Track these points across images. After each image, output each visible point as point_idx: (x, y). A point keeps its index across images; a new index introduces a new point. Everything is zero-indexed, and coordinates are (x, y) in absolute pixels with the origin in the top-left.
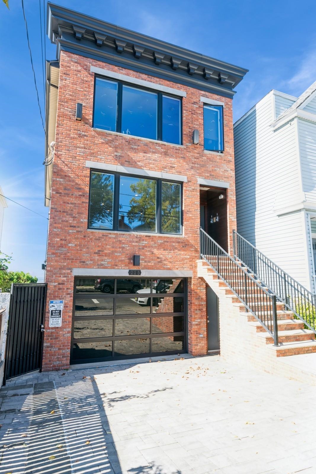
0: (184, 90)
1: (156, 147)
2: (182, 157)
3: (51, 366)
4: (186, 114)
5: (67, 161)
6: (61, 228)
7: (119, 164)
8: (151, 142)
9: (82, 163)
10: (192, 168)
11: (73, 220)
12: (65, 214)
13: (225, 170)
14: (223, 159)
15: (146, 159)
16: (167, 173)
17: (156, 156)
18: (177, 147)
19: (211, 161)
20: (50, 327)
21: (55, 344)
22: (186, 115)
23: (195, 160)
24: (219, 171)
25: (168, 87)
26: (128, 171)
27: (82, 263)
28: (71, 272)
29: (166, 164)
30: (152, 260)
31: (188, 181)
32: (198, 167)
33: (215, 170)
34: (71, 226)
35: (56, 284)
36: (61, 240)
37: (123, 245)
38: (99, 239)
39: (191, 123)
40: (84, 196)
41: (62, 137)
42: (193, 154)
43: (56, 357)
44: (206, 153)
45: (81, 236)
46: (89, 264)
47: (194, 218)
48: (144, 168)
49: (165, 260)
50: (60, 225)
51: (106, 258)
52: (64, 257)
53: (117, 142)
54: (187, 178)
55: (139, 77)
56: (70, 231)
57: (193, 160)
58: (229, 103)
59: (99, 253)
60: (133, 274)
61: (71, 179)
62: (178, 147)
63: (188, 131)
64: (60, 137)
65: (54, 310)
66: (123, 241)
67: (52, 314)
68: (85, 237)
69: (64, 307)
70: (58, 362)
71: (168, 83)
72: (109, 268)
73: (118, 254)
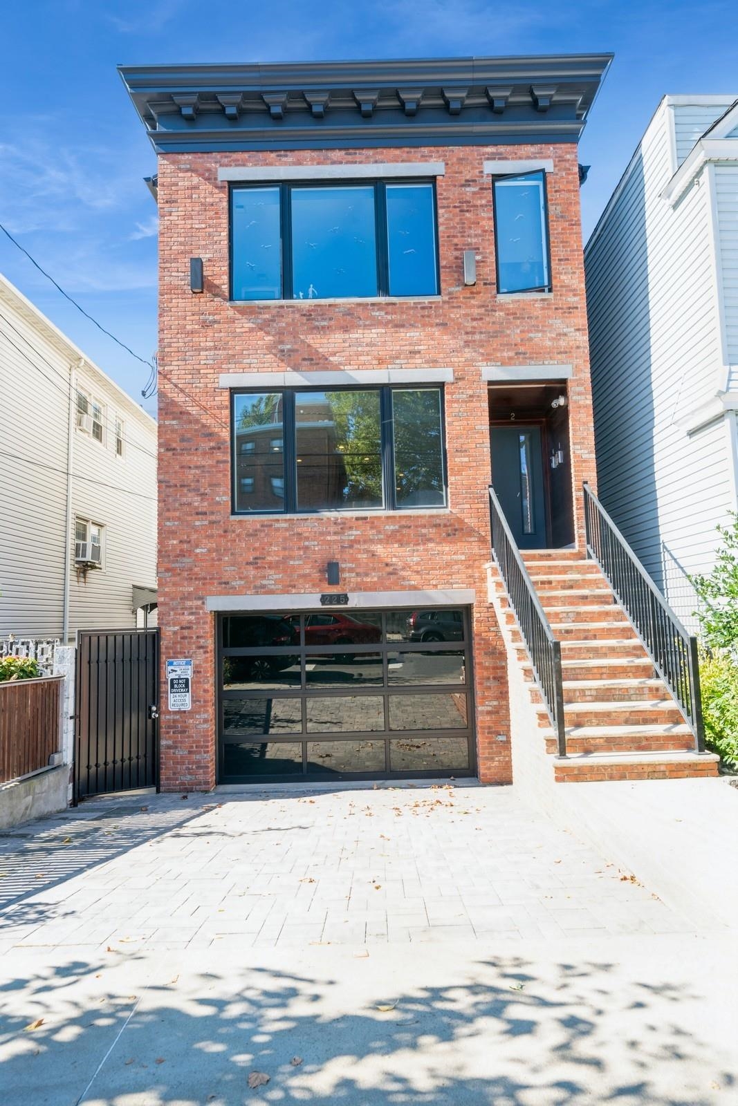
0: (439, 157)
1: (374, 314)
2: (437, 325)
3: (177, 782)
4: (446, 216)
5: (183, 381)
6: (179, 519)
7: (288, 369)
8: (359, 305)
9: (212, 380)
10: (467, 344)
11: (202, 500)
12: (185, 490)
13: (559, 335)
14: (554, 307)
15: (350, 346)
16: (402, 368)
17: (374, 334)
18: (424, 303)
19: (518, 318)
20: (170, 709)
21: (181, 742)
22: (446, 219)
23: (475, 324)
24: (542, 339)
25: (397, 162)
26: (308, 380)
27: (223, 586)
28: (203, 603)
29: (398, 347)
30: (374, 569)
31: (457, 379)
32: (481, 341)
33: (530, 339)
34: (197, 514)
35: (177, 628)
36: (181, 542)
37: (307, 543)
38: (254, 534)
39: (459, 235)
40: (219, 448)
41: (169, 336)
42: (468, 311)
43: (184, 767)
44: (502, 301)
45: (218, 530)
46: (237, 586)
47: (474, 464)
48: (346, 367)
49: (403, 569)
50: (177, 514)
51: (272, 572)
52: (188, 575)
53: (284, 320)
54: (454, 372)
55: (324, 159)
56: (197, 523)
57: (466, 324)
58: (568, 157)
59: (257, 563)
60: (331, 604)
61: (191, 418)
62: (426, 301)
63: (451, 258)
64: (165, 336)
65: (176, 679)
66: (307, 534)
67: (172, 687)
68: (225, 532)
69: (194, 672)
70: (189, 777)
71: (397, 152)
72: (279, 592)
73: (297, 563)
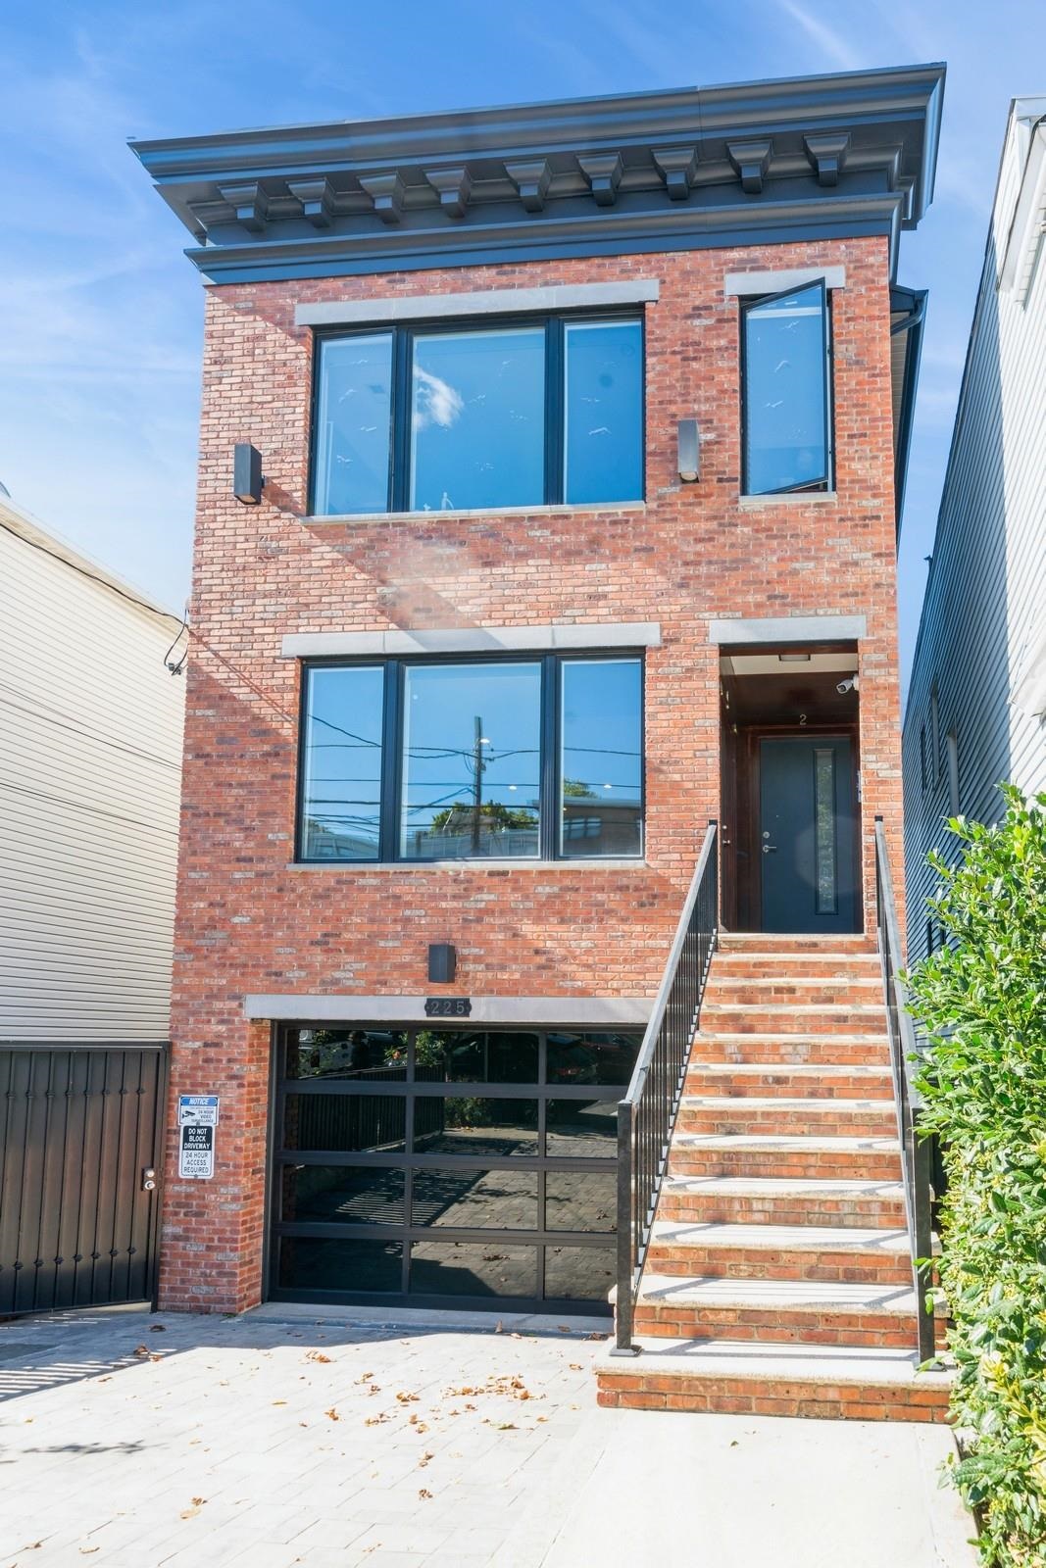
0: (651, 271)
1: (532, 533)
2: (637, 550)
3: (186, 1296)
4: (658, 368)
5: (227, 646)
6: (210, 867)
7: (392, 626)
8: (509, 519)
9: (271, 645)
10: (683, 585)
11: (246, 837)
12: (222, 821)
13: (846, 564)
14: (837, 517)
15: (491, 587)
16: (574, 623)
17: (530, 569)
18: (617, 514)
19: (775, 537)
20: (181, 1176)
21: (195, 1231)
22: (660, 374)
23: (700, 547)
24: (816, 572)
25: (581, 282)
26: (423, 644)
27: (273, 978)
28: (241, 1005)
29: (570, 589)
30: (515, 959)
31: (665, 641)
32: (709, 576)
33: (795, 573)
34: (238, 860)
35: (198, 1044)
36: (211, 904)
37: (408, 913)
38: (324, 896)
39: (679, 399)
40: (277, 754)
41: (209, 575)
42: (691, 527)
43: (198, 1272)
44: (748, 508)
45: (269, 887)
46: (294, 980)
47: (690, 785)
48: (484, 623)
49: (564, 959)
50: (208, 859)
51: (350, 958)
52: (219, 958)
53: (387, 546)
54: (662, 629)
55: (463, 284)
56: (238, 875)
57: (686, 549)
58: (871, 260)
59: (327, 943)
60: (441, 1014)
61: (236, 705)
62: (620, 511)
63: (664, 439)
64: (203, 575)
65: (192, 1127)
66: (408, 898)
67: (186, 1140)
68: (280, 890)
69: (221, 1117)
70: (205, 1288)
71: (582, 266)
72: (360, 991)
73: (391, 944)
